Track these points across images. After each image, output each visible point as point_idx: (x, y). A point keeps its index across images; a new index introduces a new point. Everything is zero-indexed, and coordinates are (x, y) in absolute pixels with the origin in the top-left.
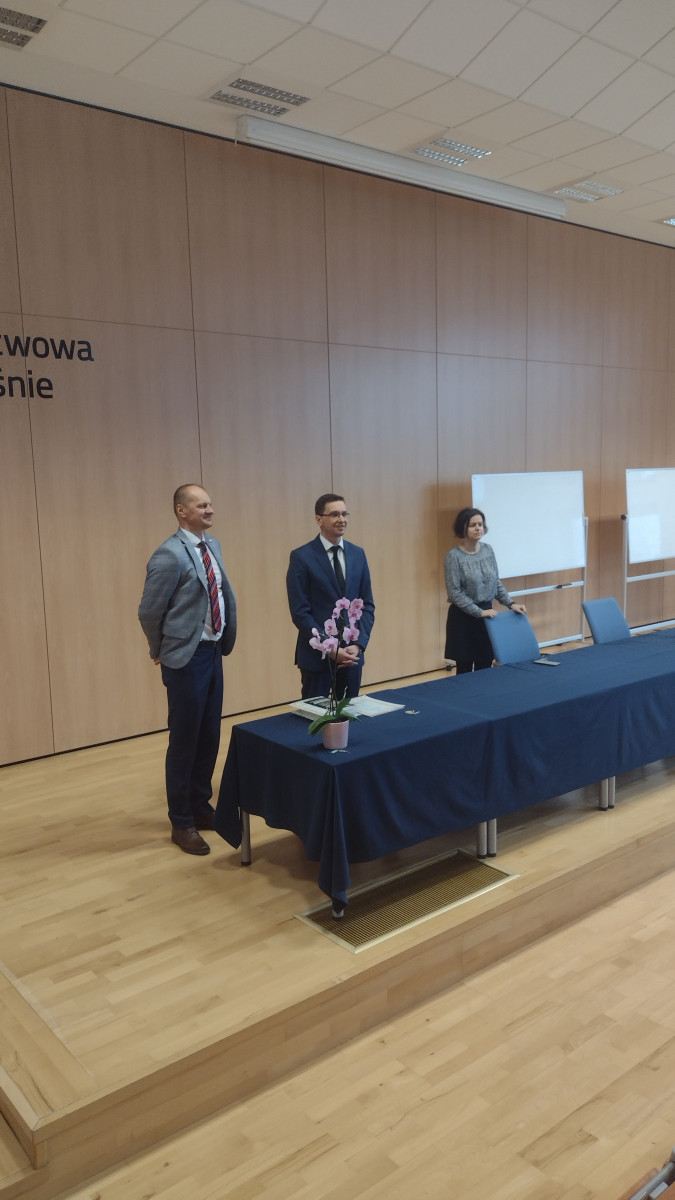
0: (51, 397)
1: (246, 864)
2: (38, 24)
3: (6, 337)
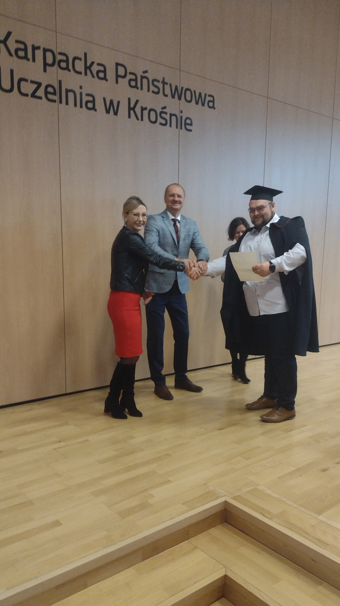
0: (191, 131)
3: (171, 85)
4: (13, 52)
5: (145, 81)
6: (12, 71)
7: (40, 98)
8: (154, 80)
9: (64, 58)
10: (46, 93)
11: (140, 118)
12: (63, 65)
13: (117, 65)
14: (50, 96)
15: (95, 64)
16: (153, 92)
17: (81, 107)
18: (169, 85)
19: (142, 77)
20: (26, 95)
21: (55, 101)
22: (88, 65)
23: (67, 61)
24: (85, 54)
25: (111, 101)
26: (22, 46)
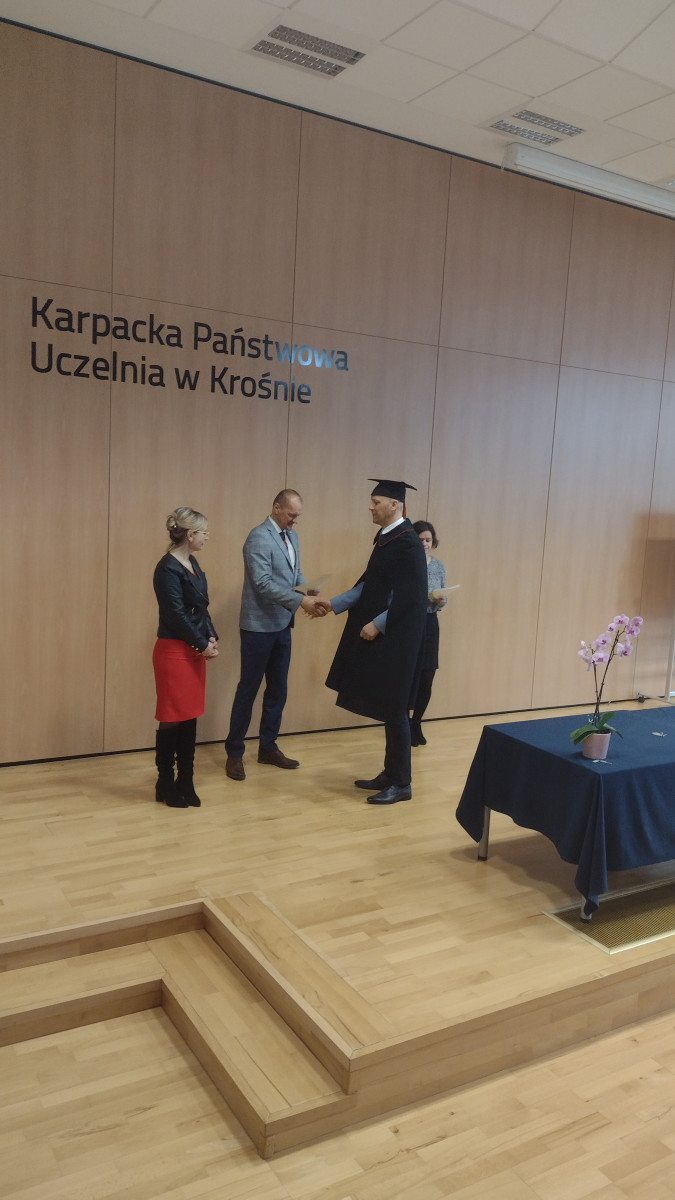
0: (308, 402)
1: (482, 859)
2: (355, 57)
3: (277, 343)
4: (53, 324)
5: (238, 343)
6: (50, 346)
7: (87, 376)
8: (251, 340)
9: (122, 324)
10: (95, 368)
11: (228, 390)
12: (120, 332)
13: (197, 325)
14: (99, 373)
15: (165, 327)
16: (250, 355)
17: (143, 382)
18: (274, 345)
19: (234, 338)
20: (69, 374)
21: (106, 378)
22: (155, 330)
23: (125, 328)
24: (152, 316)
25: (187, 373)
26: (66, 316)
